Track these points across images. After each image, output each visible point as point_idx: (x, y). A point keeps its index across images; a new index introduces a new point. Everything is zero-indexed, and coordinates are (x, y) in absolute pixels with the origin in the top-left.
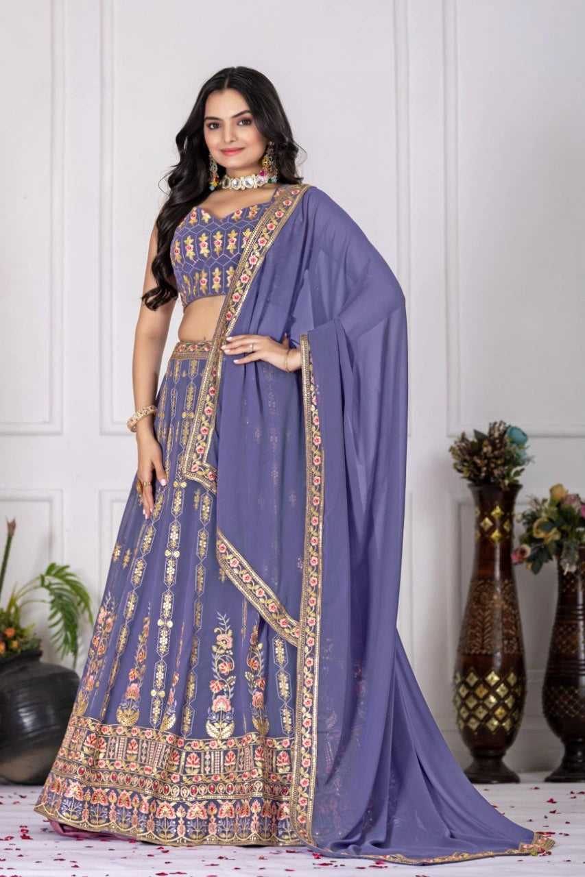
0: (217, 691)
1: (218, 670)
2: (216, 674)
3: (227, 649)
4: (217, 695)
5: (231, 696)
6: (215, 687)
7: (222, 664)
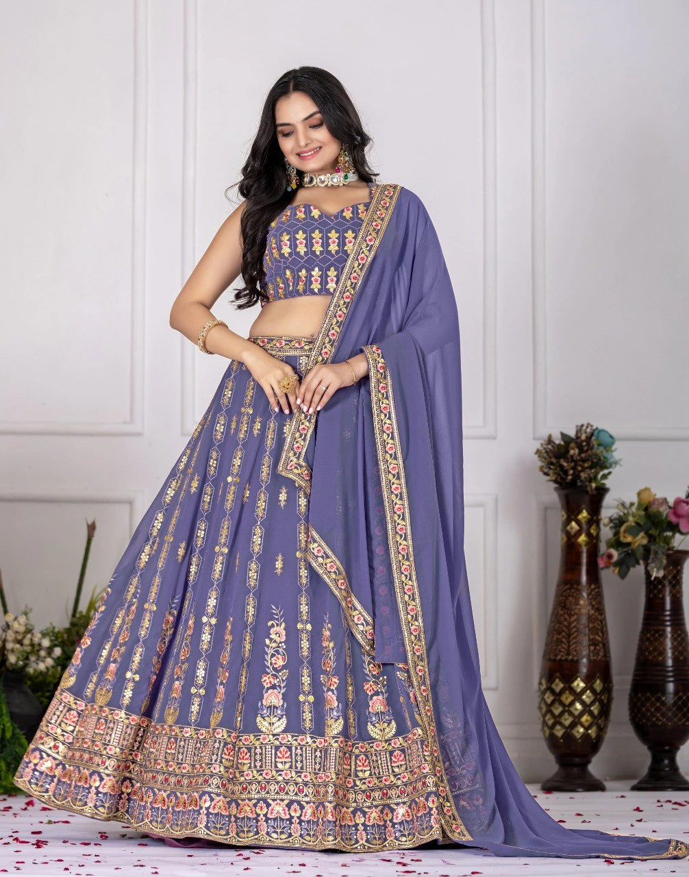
0: (269, 685)
1: (271, 664)
2: (269, 668)
3: (281, 642)
4: (268, 689)
5: (283, 691)
6: (267, 680)
7: (275, 658)
